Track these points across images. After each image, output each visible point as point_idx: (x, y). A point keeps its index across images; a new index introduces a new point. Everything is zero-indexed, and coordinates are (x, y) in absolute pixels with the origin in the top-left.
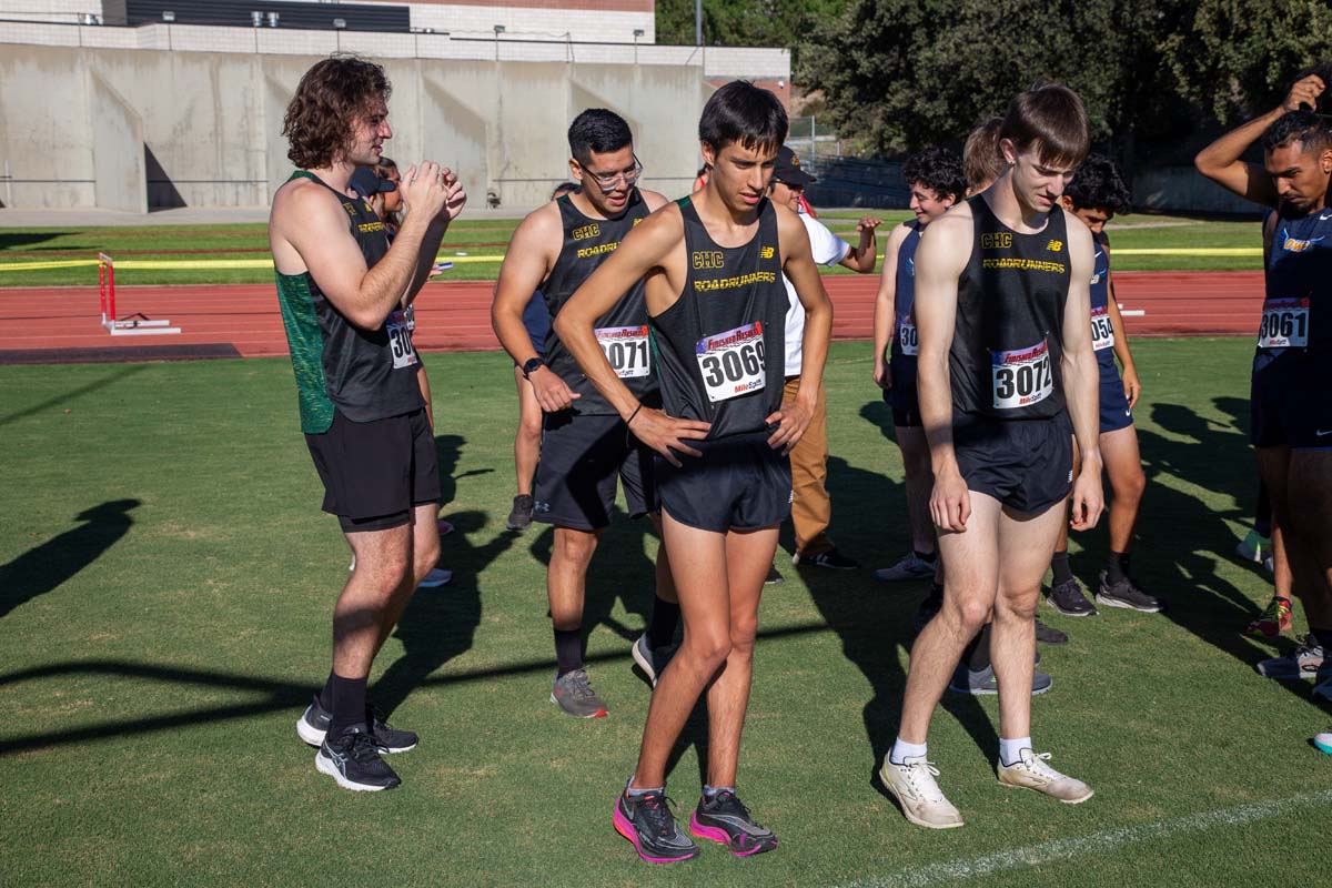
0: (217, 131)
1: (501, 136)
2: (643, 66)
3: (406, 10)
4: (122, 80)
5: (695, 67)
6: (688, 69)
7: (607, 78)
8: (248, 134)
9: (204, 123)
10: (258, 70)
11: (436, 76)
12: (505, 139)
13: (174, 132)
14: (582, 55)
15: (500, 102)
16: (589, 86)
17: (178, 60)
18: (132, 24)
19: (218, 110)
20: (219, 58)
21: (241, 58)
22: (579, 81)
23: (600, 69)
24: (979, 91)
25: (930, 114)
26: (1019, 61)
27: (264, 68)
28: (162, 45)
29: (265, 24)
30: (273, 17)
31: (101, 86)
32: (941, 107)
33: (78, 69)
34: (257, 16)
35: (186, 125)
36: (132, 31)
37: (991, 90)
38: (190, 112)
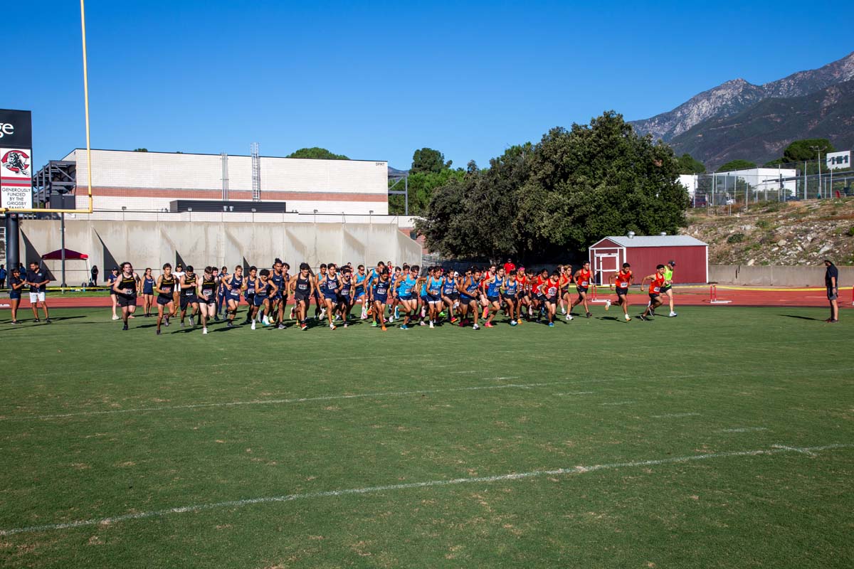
0: (206, 251)
1: (316, 251)
2: (373, 224)
3: (285, 203)
4: (171, 233)
5: (394, 224)
6: (391, 225)
7: (359, 228)
8: (218, 252)
9: (201, 247)
10: (222, 227)
11: (291, 229)
12: (318, 253)
13: (190, 251)
14: (350, 220)
15: (316, 238)
16: (352, 233)
17: (192, 225)
18: (179, 212)
19: (207, 243)
20: (208, 224)
21: (217, 223)
22: (347, 230)
23: (356, 226)
24: (468, 237)
25: (454, 245)
26: (478, 226)
27: (225, 227)
28: (188, 220)
29: (228, 210)
30: (231, 208)
31: (164, 235)
32: (459, 242)
33: (156, 230)
34: (225, 207)
35: (195, 247)
36: (179, 214)
37: (472, 236)
38: (196, 243)
